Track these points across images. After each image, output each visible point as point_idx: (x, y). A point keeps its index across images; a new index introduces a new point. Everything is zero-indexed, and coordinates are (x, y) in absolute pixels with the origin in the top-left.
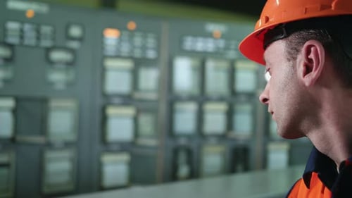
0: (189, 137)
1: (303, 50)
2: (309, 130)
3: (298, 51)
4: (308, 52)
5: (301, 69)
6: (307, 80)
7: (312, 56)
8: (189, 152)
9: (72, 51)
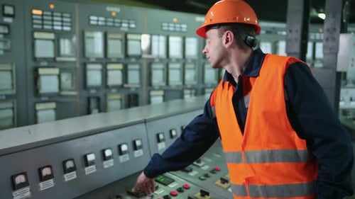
0: (97, 88)
1: (226, 34)
2: (225, 65)
3: (223, 34)
4: (227, 35)
5: (224, 41)
6: (227, 46)
7: (229, 36)
8: (98, 99)
9: (7, 25)
